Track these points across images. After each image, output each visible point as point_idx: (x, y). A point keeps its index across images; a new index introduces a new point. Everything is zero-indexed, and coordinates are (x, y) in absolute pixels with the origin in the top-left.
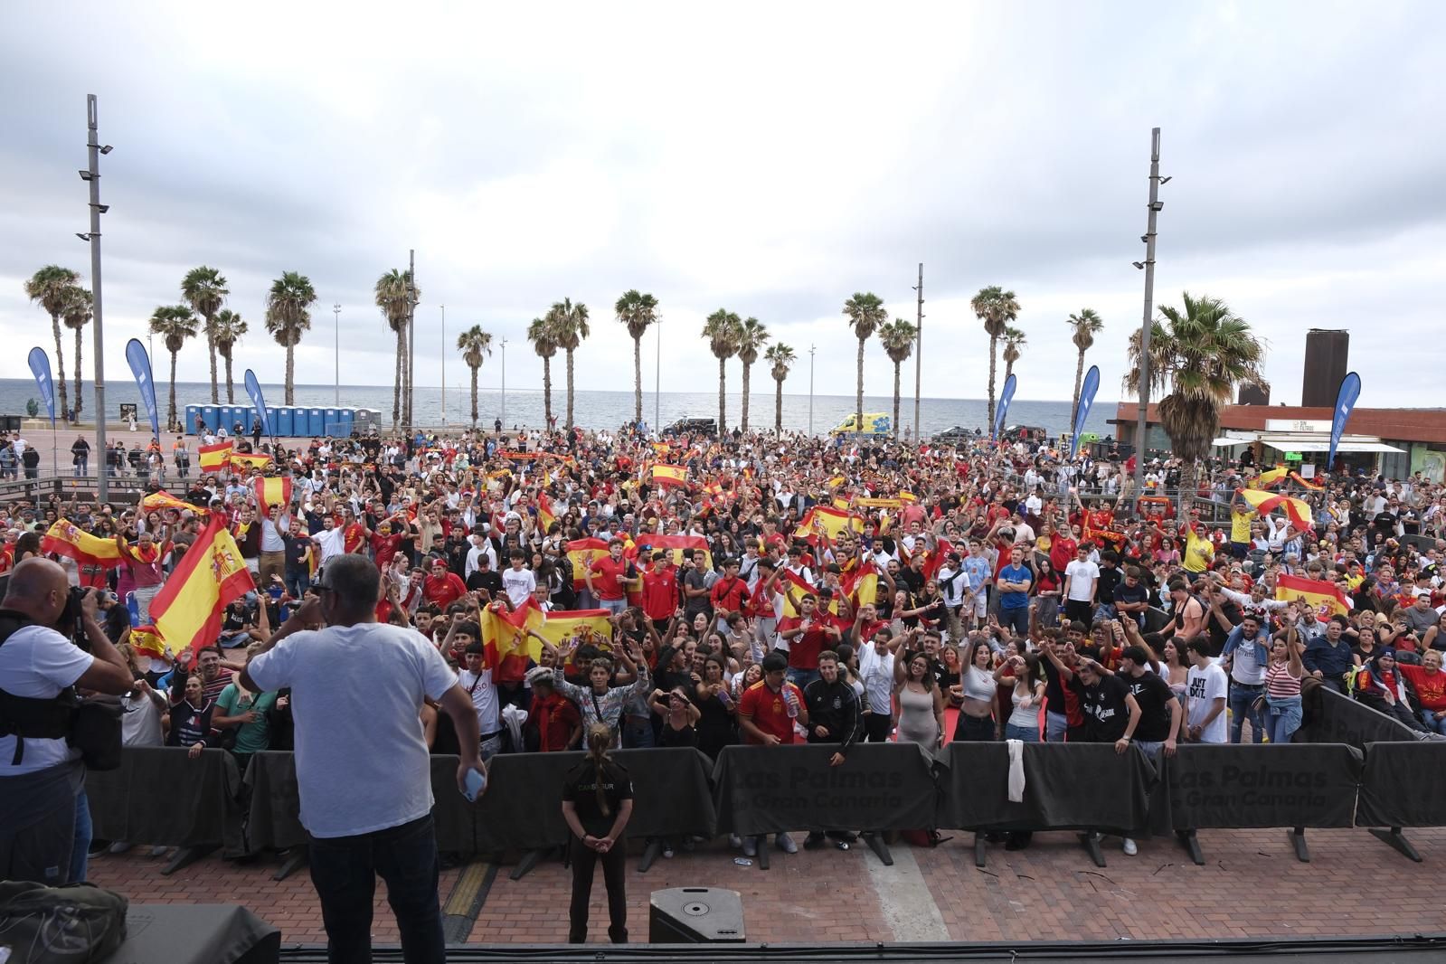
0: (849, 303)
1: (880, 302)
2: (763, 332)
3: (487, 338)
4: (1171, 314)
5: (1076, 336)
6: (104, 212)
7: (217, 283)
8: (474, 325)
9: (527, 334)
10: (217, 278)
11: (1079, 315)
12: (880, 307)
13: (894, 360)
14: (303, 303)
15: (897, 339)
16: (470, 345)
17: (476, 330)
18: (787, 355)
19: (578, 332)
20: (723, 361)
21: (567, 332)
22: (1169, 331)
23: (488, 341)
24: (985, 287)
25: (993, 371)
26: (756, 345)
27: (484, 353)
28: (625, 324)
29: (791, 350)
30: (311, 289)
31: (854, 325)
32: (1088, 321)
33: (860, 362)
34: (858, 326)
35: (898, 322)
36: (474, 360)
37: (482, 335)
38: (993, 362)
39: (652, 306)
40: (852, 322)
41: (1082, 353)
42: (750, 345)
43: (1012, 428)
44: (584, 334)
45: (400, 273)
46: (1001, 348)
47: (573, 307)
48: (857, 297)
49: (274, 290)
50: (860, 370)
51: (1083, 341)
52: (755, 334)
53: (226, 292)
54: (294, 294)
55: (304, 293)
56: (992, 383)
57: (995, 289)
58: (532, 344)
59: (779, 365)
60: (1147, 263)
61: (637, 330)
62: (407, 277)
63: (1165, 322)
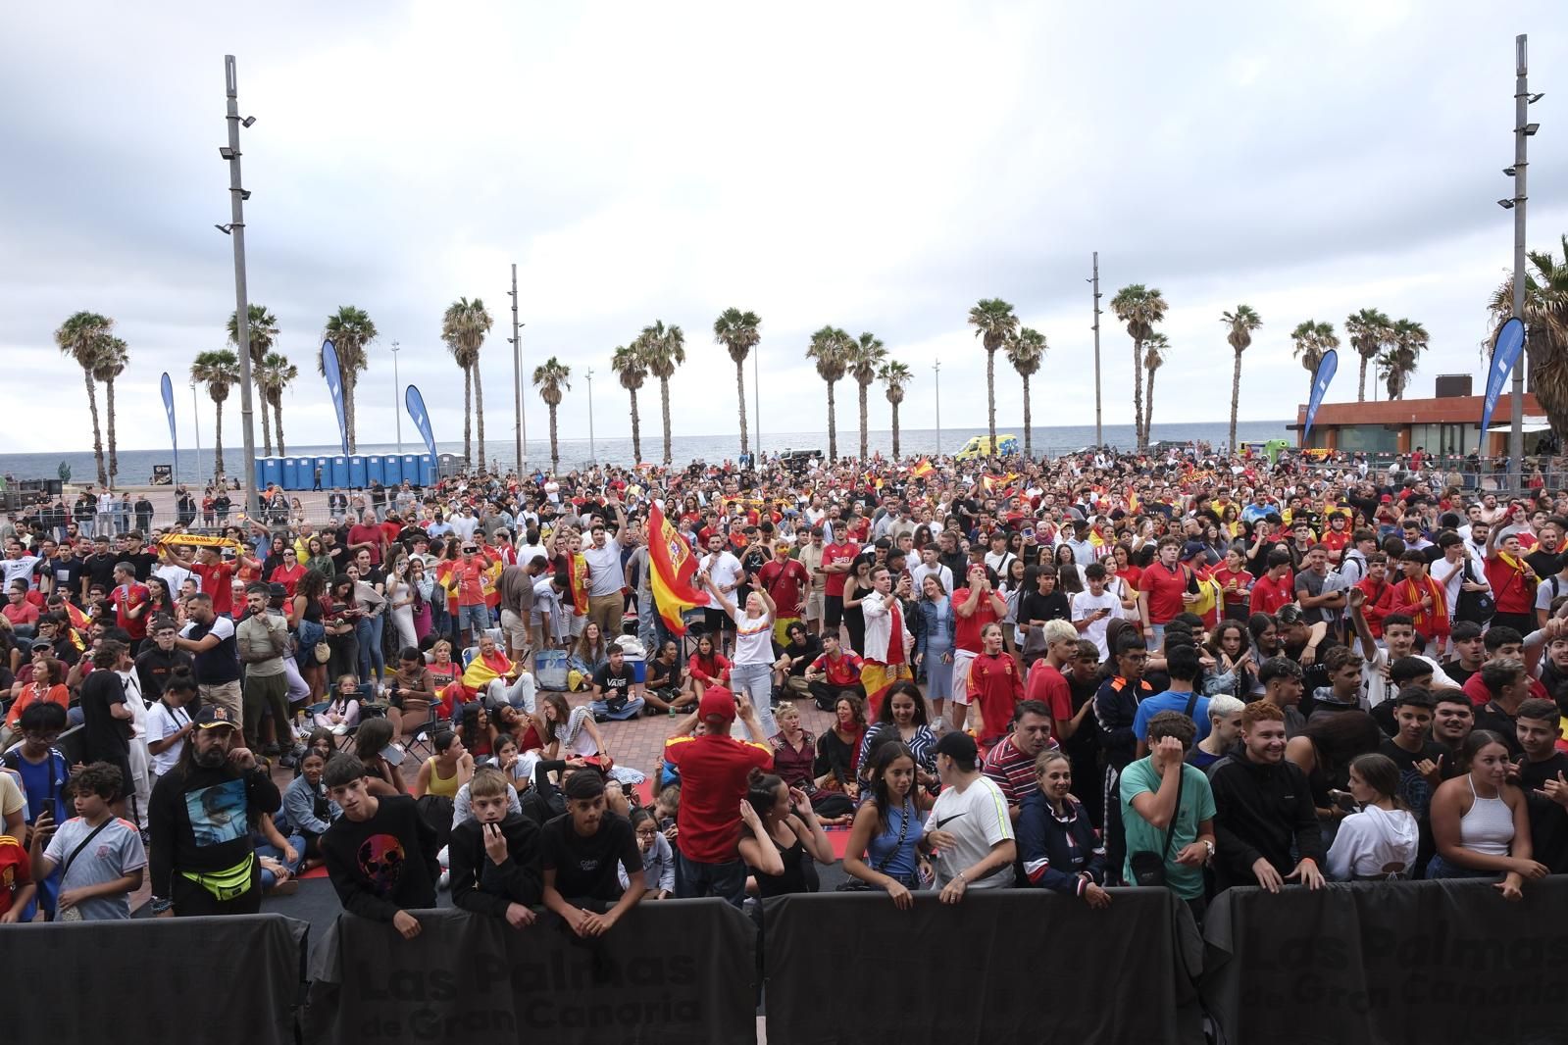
0: (974, 311)
1: (1010, 308)
2: (880, 348)
3: (566, 371)
4: (1544, 263)
5: (1231, 336)
6: (246, 198)
7: (267, 323)
8: (550, 358)
9: (610, 364)
10: (266, 316)
11: (1234, 312)
12: (1010, 314)
13: (1022, 374)
14: (363, 340)
15: (1025, 350)
16: (547, 379)
17: (552, 363)
18: (904, 374)
19: (673, 359)
20: (831, 384)
21: (662, 358)
22: (1542, 283)
23: (566, 374)
24: (1126, 286)
25: (1139, 379)
26: (874, 363)
27: (562, 388)
28: (725, 346)
30: (370, 324)
31: (982, 335)
32: (1245, 318)
33: (991, 376)
34: (987, 336)
35: (1023, 332)
36: (552, 397)
37: (559, 367)
38: (1138, 369)
39: (754, 324)
40: (979, 332)
41: (1238, 355)
42: (867, 363)
43: (1156, 443)
44: (679, 359)
45: (470, 302)
46: (1144, 353)
47: (666, 331)
48: (983, 304)
49: (330, 327)
50: (991, 386)
51: (1240, 341)
52: (872, 351)
54: (352, 331)
55: (364, 329)
56: (1138, 393)
57: (1137, 288)
58: (617, 374)
60: (1516, 200)
61: (739, 352)
62: (478, 305)
63: (1533, 270)
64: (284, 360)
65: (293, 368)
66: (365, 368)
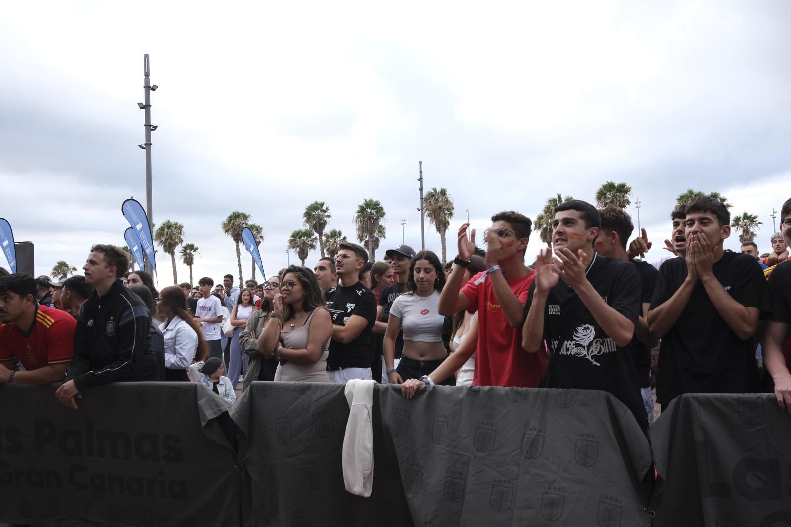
7: (324, 211)
10: (324, 208)
29: (756, 217)
30: (382, 209)
39: (626, 192)
53: (329, 216)
55: (378, 212)
59: (746, 232)
62: (443, 193)
64: (340, 234)
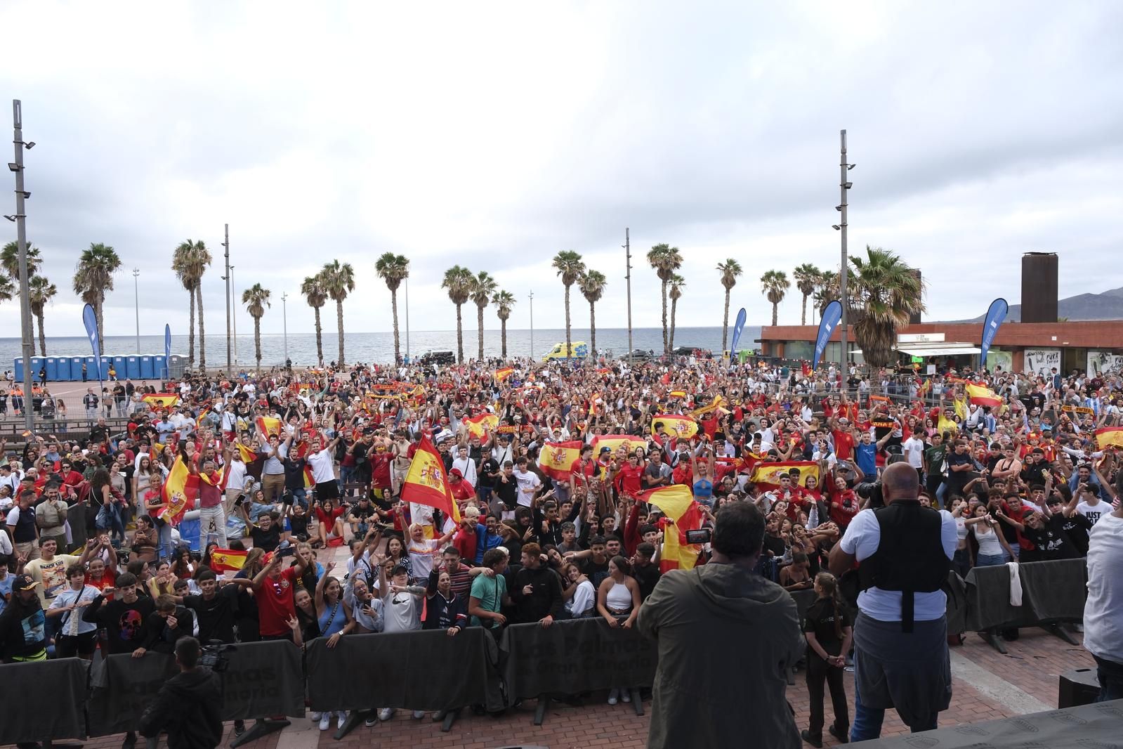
0: (556, 259)
1: (579, 258)
2: (492, 282)
3: (267, 293)
4: (857, 262)
5: (723, 279)
6: (27, 197)
7: (32, 254)
8: (256, 283)
9: (300, 289)
10: (31, 249)
11: (725, 263)
12: (580, 261)
13: (589, 301)
14: (110, 269)
15: (591, 285)
16: (253, 299)
17: (257, 288)
18: (509, 299)
19: (346, 287)
20: (459, 306)
21: (338, 286)
22: (857, 274)
23: (268, 296)
24: (656, 244)
25: (665, 306)
26: (488, 293)
27: (264, 305)
28: (384, 279)
29: (511, 295)
30: (116, 257)
31: (561, 275)
32: (731, 267)
33: (567, 303)
34: (564, 276)
35: (591, 272)
36: (257, 312)
37: (262, 291)
38: (665, 300)
39: (404, 264)
40: (559, 273)
41: (728, 291)
42: (483, 293)
43: (677, 348)
44: (350, 288)
45: (194, 243)
46: (669, 288)
47: (341, 267)
48: (562, 254)
49: (84, 258)
50: (568, 310)
51: (729, 283)
52: (486, 284)
53: (40, 261)
54: (102, 262)
55: (110, 260)
56: (664, 315)
57: (663, 246)
58: (305, 297)
59: (503, 308)
60: (842, 226)
61: (393, 283)
62: (200, 245)
63: (853, 267)
64: (46, 281)
65: (53, 287)
66: (112, 289)
